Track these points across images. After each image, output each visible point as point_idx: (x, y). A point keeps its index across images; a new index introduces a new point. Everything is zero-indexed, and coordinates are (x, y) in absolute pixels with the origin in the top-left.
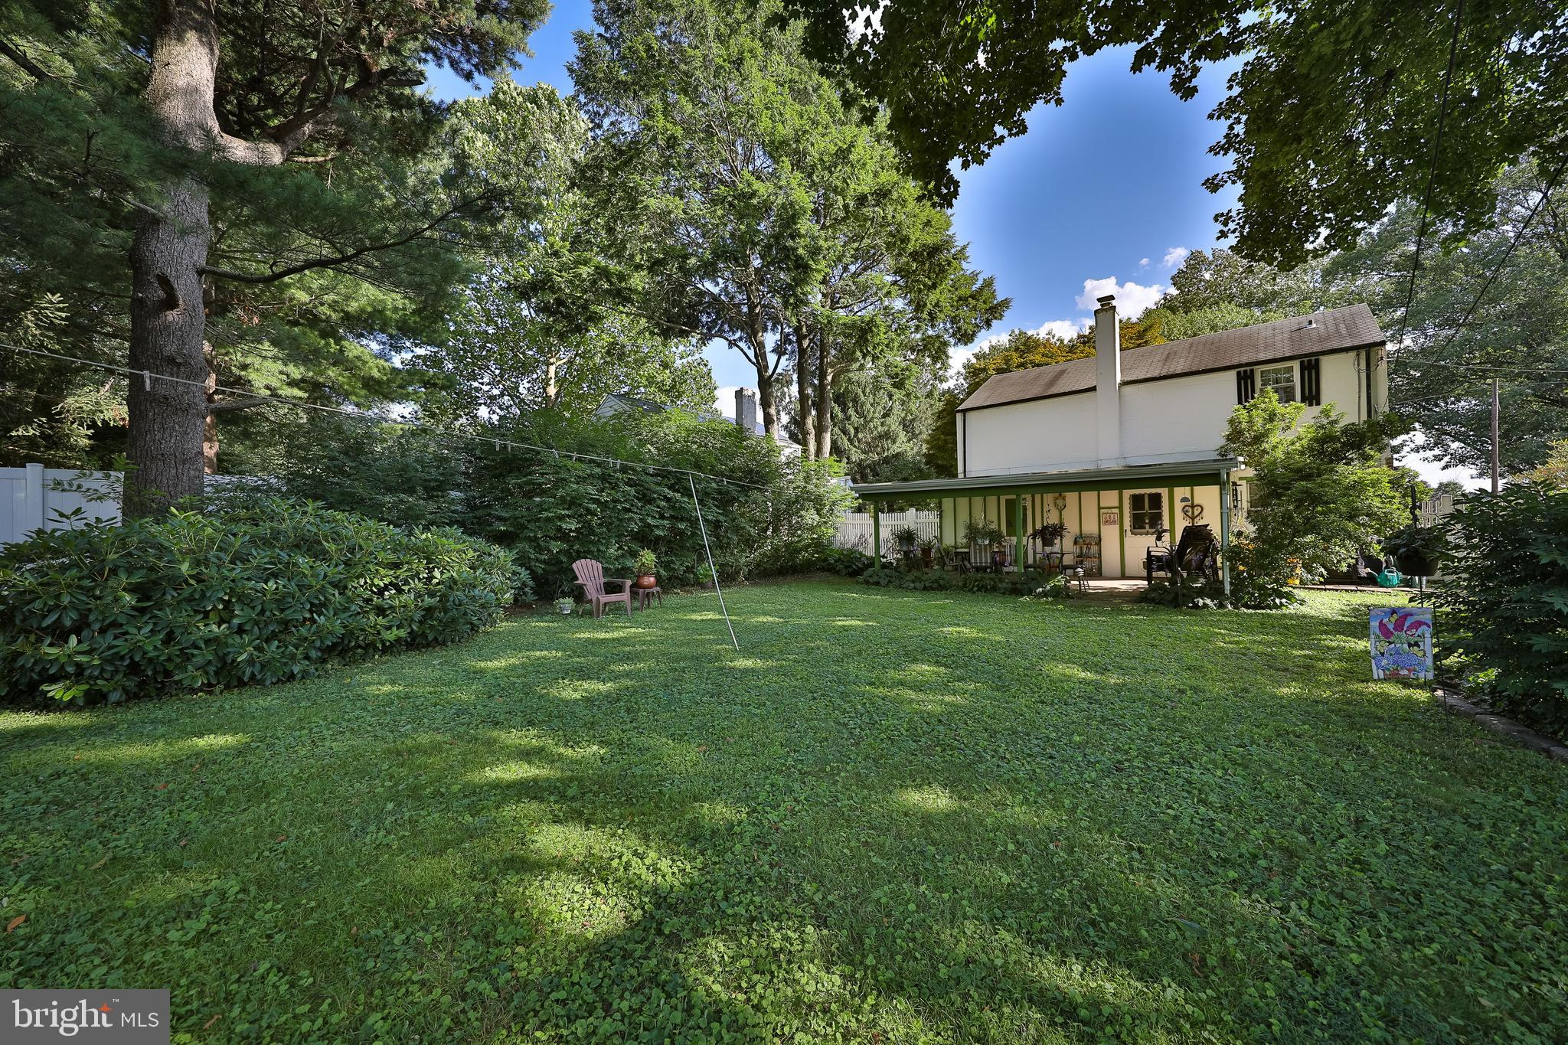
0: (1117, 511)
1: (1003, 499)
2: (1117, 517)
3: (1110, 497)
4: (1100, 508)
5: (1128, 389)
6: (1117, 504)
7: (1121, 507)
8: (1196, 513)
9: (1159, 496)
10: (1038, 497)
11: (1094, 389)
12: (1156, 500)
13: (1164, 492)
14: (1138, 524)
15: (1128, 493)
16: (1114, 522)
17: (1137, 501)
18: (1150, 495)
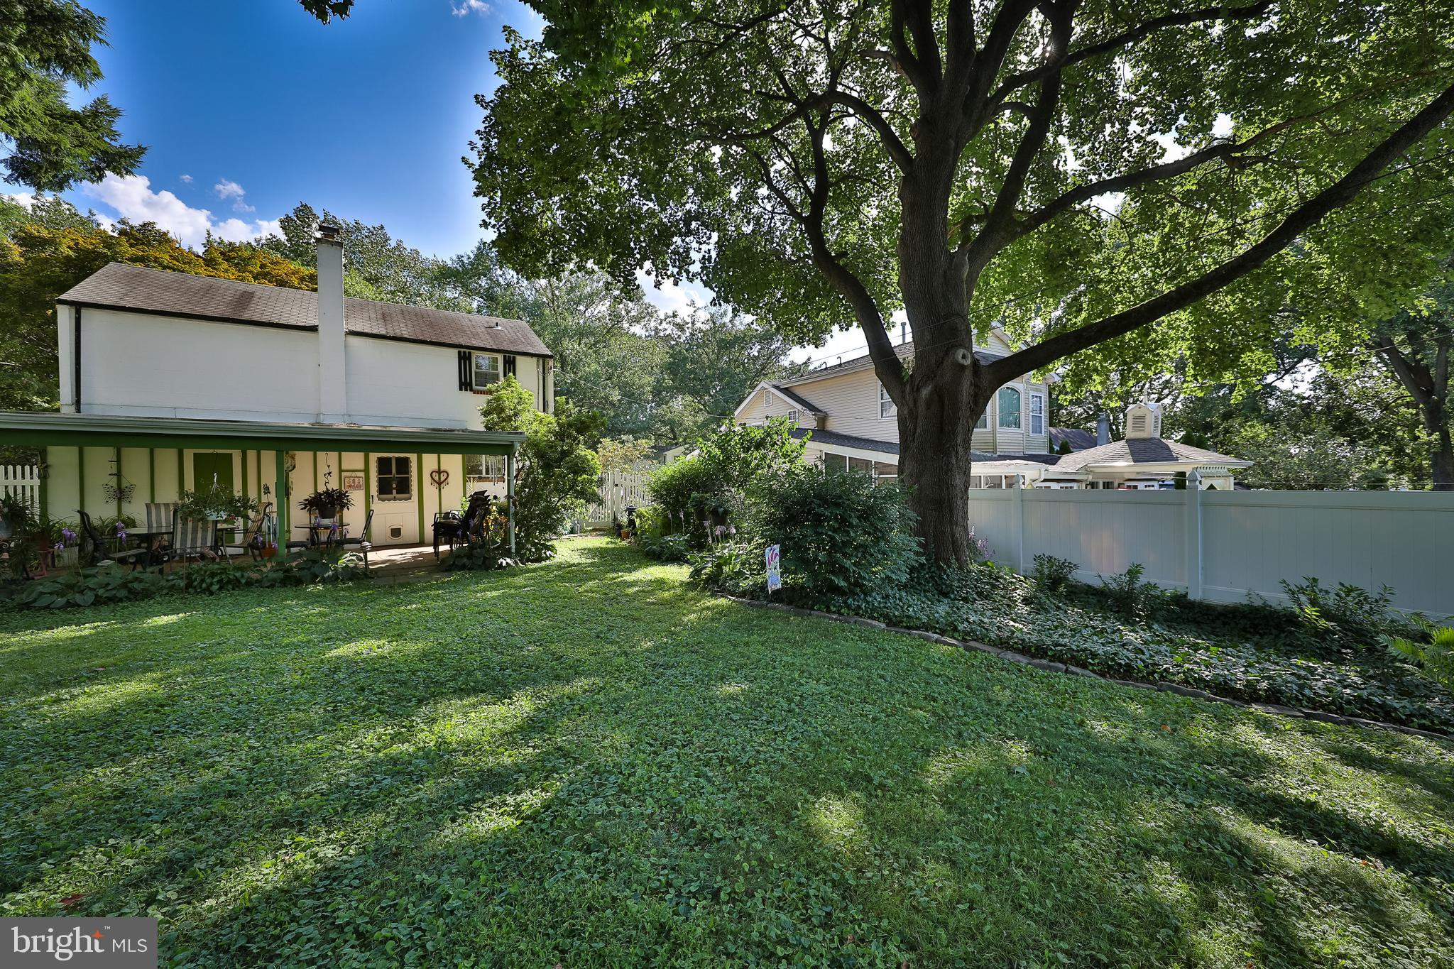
0: (362, 474)
1: (189, 455)
2: (362, 482)
3: (354, 460)
4: (341, 471)
5: (354, 340)
6: (362, 467)
7: (366, 470)
8: (442, 479)
9: (406, 460)
10: (252, 455)
11: (313, 329)
12: (403, 465)
13: (413, 457)
14: (384, 489)
15: (374, 457)
16: (359, 487)
17: (384, 465)
18: (398, 459)
